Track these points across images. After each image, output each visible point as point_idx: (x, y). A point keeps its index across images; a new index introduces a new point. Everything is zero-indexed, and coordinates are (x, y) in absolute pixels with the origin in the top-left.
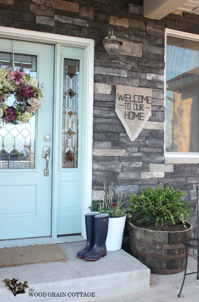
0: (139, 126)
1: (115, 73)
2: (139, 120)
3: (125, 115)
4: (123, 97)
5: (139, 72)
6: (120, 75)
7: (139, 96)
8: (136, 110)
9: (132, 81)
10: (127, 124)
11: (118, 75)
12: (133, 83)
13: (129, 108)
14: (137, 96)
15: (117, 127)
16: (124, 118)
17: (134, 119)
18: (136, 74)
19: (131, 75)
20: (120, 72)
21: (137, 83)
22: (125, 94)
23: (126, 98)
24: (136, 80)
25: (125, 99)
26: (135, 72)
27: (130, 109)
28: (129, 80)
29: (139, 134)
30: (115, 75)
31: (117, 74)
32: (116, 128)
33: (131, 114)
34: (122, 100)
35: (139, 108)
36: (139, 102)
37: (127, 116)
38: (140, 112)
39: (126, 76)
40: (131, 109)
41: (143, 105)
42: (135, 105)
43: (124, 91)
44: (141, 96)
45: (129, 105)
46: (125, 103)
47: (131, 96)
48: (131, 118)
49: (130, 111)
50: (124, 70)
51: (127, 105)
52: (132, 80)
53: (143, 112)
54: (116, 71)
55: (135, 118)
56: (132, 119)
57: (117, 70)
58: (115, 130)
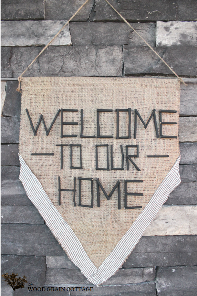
0: (121, 233)
1: (18, 35)
2: (119, 208)
3: (60, 190)
4: (49, 121)
5: (121, 21)
6: (42, 42)
7: (118, 111)
8: (107, 169)
9: (93, 58)
10: (68, 227)
11: (31, 42)
12: (96, 66)
13: (77, 164)
14: (111, 111)
15: (31, 237)
16: (56, 201)
17: (99, 205)
18: (110, 31)
19: (89, 38)
20: (41, 31)
21: (113, 61)
22: (60, 111)
23: (63, 124)
24: (107, 52)
25: (57, 126)
26: (106, 21)
27: (81, 168)
28: (79, 53)
29: (123, 260)
30: (21, 42)
31: (30, 37)
32: (25, 241)
33: (86, 186)
34: (48, 132)
35: (118, 162)
36: (118, 138)
37: (67, 197)
38: (126, 175)
39: (67, 41)
40: (84, 166)
41: (137, 146)
42: (102, 151)
43: (57, 97)
44: (128, 110)
45: (76, 149)
46: (62, 146)
47: (85, 115)
48: (86, 201)
49: (77, 173)
50: (59, 22)
51: (67, 150)
52: (94, 52)
53: (139, 176)
54: (23, 30)
55: (104, 201)
56: (92, 206)
57: (27, 23)
58: (24, 248)
